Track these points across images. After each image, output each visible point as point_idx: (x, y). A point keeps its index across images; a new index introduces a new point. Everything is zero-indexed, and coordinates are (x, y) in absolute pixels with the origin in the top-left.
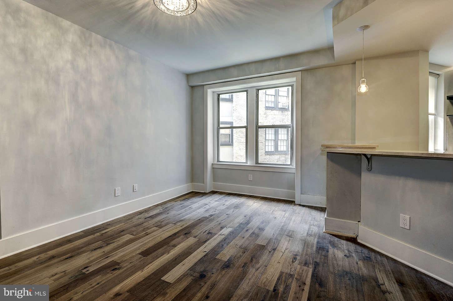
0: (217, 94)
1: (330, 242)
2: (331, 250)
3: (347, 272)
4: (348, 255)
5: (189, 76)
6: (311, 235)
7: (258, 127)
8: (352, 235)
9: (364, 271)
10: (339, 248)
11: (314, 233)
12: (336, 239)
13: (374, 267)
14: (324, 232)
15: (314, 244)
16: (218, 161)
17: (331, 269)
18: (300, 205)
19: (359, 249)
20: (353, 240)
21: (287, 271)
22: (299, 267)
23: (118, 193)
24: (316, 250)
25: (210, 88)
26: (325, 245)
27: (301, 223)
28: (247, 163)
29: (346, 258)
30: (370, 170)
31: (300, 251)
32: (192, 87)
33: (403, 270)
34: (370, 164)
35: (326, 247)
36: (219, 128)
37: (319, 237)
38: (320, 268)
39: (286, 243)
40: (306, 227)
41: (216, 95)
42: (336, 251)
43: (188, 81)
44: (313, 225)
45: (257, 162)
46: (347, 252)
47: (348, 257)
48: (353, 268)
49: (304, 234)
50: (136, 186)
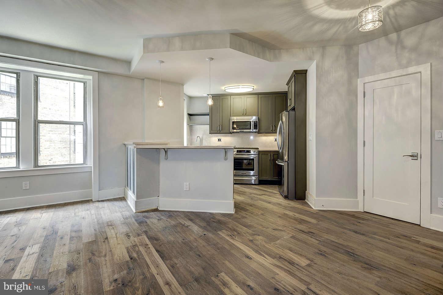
1: (144, 217)
2: (148, 221)
3: (165, 227)
4: (160, 219)
6: (127, 218)
8: (154, 207)
9: (173, 223)
10: (152, 218)
11: (129, 216)
12: (146, 214)
13: (176, 218)
14: (135, 213)
15: (134, 222)
17: (156, 230)
18: (98, 201)
19: (163, 213)
20: (156, 210)
21: (129, 245)
22: (136, 239)
24: (139, 225)
26: (141, 220)
27: (111, 213)
29: (159, 221)
30: (167, 159)
31: (128, 230)
33: (189, 214)
34: (167, 155)
35: (144, 221)
37: (134, 217)
38: (150, 233)
39: (112, 231)
40: (119, 214)
42: (151, 220)
44: (123, 211)
46: (157, 218)
47: (160, 220)
48: (167, 224)
49: (121, 220)
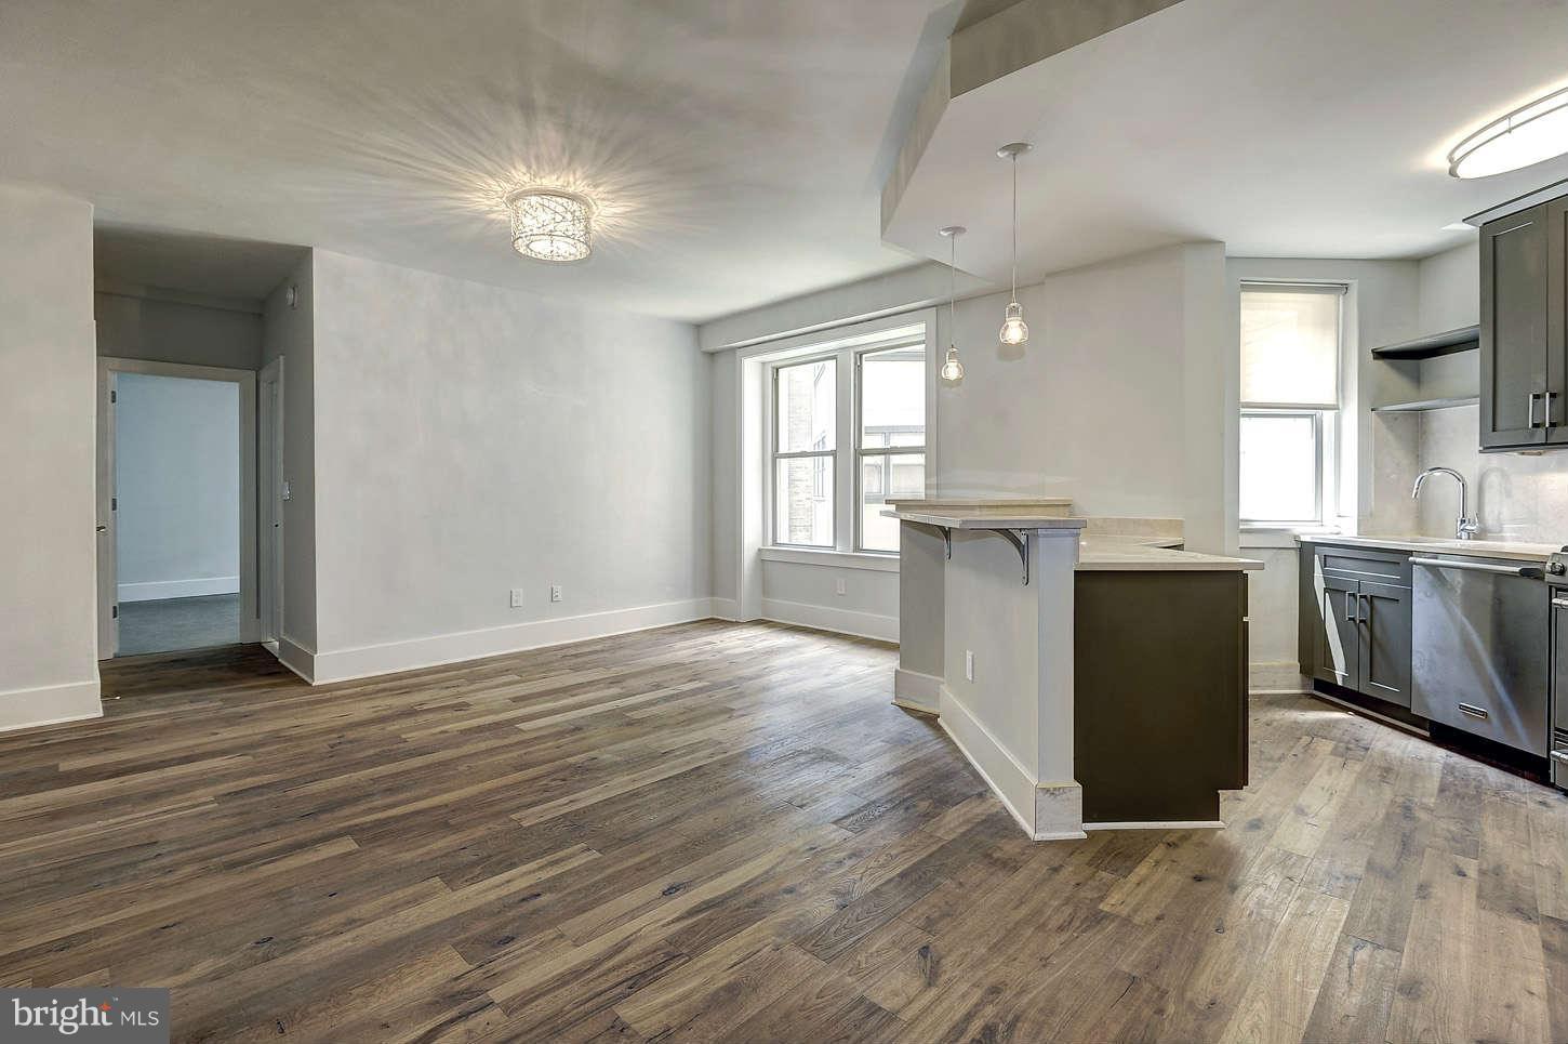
0: (773, 368)
5: (699, 328)
7: (860, 453)
16: (775, 543)
23: (519, 600)
25: (751, 355)
28: (834, 547)
30: (949, 557)
32: (712, 355)
36: (776, 456)
41: (770, 372)
43: (698, 340)
45: (857, 548)
50: (558, 588)
